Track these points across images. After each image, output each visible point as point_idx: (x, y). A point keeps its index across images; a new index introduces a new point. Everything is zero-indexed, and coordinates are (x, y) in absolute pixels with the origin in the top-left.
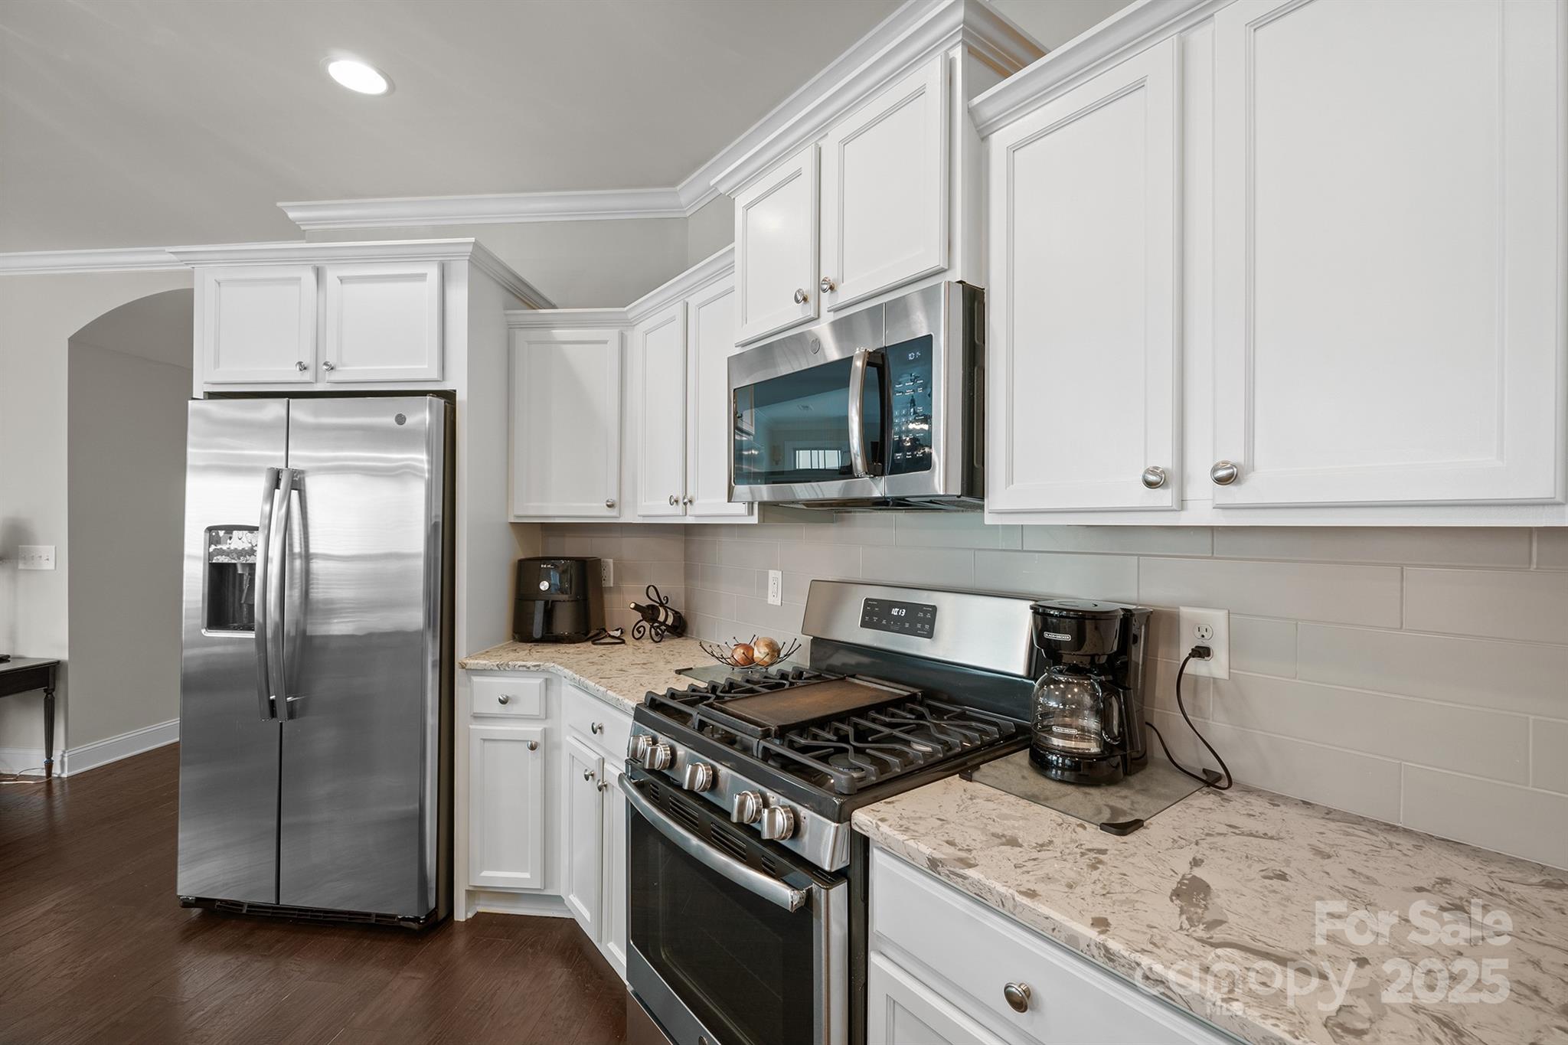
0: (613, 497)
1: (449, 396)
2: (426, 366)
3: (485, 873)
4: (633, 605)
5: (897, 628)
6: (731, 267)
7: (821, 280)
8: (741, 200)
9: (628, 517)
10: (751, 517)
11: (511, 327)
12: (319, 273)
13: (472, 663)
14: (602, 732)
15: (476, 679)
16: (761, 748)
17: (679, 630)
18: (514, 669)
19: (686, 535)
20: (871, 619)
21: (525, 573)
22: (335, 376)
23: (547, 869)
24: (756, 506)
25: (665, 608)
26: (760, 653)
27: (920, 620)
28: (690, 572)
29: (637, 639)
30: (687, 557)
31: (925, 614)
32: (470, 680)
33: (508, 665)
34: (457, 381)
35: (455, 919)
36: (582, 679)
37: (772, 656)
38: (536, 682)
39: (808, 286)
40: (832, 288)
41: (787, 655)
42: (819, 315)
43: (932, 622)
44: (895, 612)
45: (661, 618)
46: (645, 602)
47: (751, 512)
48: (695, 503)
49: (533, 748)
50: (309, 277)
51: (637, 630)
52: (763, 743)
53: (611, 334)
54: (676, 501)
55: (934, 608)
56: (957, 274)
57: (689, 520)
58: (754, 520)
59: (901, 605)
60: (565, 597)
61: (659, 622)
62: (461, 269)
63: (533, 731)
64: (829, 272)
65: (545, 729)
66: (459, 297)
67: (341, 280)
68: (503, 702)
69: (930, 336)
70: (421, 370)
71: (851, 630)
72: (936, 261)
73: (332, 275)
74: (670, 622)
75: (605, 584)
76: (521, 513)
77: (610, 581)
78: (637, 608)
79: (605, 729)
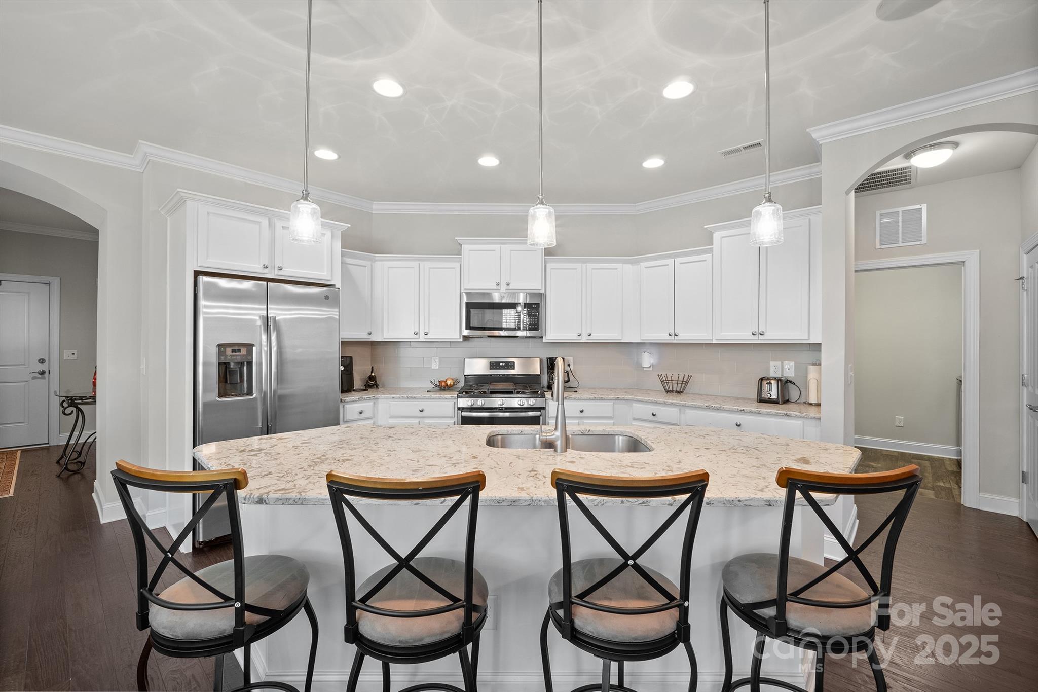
0: (371, 331)
2: (325, 274)
5: (501, 368)
10: (459, 339)
12: (269, 221)
18: (365, 400)
20: (493, 367)
22: (281, 273)
27: (510, 365)
33: (362, 398)
34: (336, 281)
38: (371, 403)
40: (509, 284)
43: (514, 366)
44: (501, 364)
48: (430, 334)
50: (265, 222)
53: (368, 264)
54: (417, 333)
55: (514, 362)
58: (461, 340)
59: (503, 362)
62: (339, 234)
66: (338, 246)
67: (283, 228)
68: (361, 413)
69: (539, 303)
70: (322, 275)
72: (540, 287)
73: (278, 224)
79: (426, 410)
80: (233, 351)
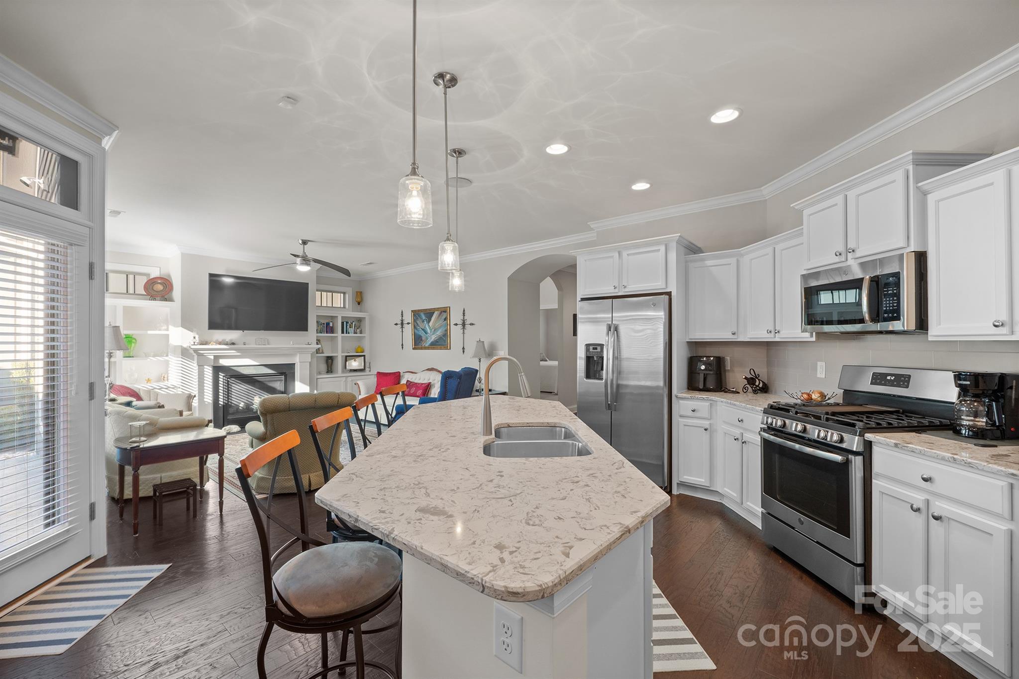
0: (735, 330)
1: (669, 294)
2: (660, 284)
3: (685, 477)
4: (744, 377)
5: (889, 384)
6: (801, 234)
7: (848, 248)
8: (806, 213)
9: (741, 338)
10: (812, 338)
11: (686, 262)
12: (619, 253)
13: (680, 395)
14: (742, 422)
15: (681, 402)
16: (825, 418)
17: (765, 390)
18: (697, 398)
19: (767, 346)
20: (876, 381)
21: (692, 363)
22: (626, 290)
23: (711, 478)
24: (814, 334)
25: (759, 380)
26: (815, 396)
27: (902, 381)
28: (769, 363)
29: (745, 392)
30: (768, 356)
31: (905, 379)
32: (678, 402)
33: (695, 397)
34: (673, 288)
35: (673, 493)
36: (732, 402)
37: (822, 398)
38: (707, 404)
39: (841, 248)
40: (853, 251)
41: (829, 399)
42: (847, 260)
43: (908, 382)
44: (889, 378)
45: (757, 384)
46: (749, 376)
47: (812, 336)
48: (781, 333)
49: (706, 430)
50: (617, 254)
51: (745, 388)
52: (826, 416)
53: (733, 260)
54: (770, 332)
55: (910, 376)
56: (913, 248)
57: (777, 339)
58: (814, 339)
59: (891, 375)
60: (711, 372)
61: (756, 385)
62: (674, 245)
63: (706, 424)
64: (851, 245)
65: (710, 423)
66: (673, 256)
67: (628, 255)
68: (693, 411)
69: (899, 272)
70: (657, 285)
71: (865, 385)
72: (902, 244)
73: (625, 254)
74: (761, 385)
75: (726, 369)
76: (692, 338)
77: (728, 367)
78: (746, 378)
79: (744, 420)
80: (594, 349)
